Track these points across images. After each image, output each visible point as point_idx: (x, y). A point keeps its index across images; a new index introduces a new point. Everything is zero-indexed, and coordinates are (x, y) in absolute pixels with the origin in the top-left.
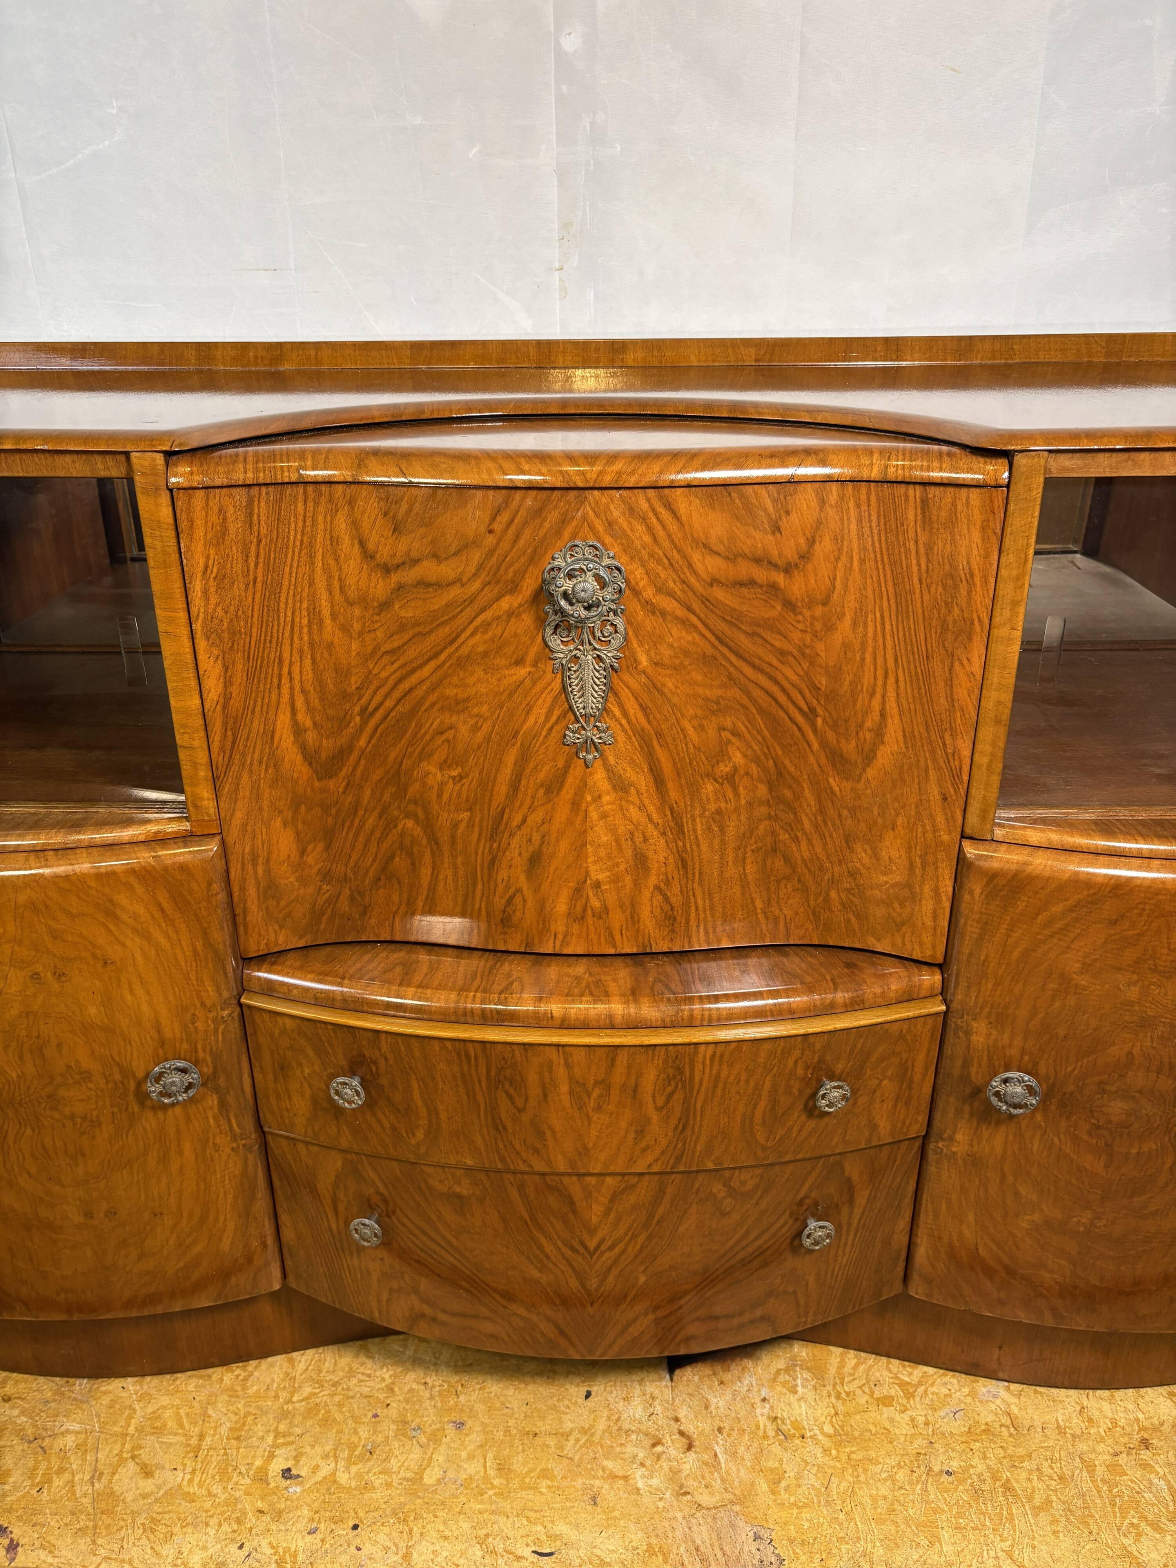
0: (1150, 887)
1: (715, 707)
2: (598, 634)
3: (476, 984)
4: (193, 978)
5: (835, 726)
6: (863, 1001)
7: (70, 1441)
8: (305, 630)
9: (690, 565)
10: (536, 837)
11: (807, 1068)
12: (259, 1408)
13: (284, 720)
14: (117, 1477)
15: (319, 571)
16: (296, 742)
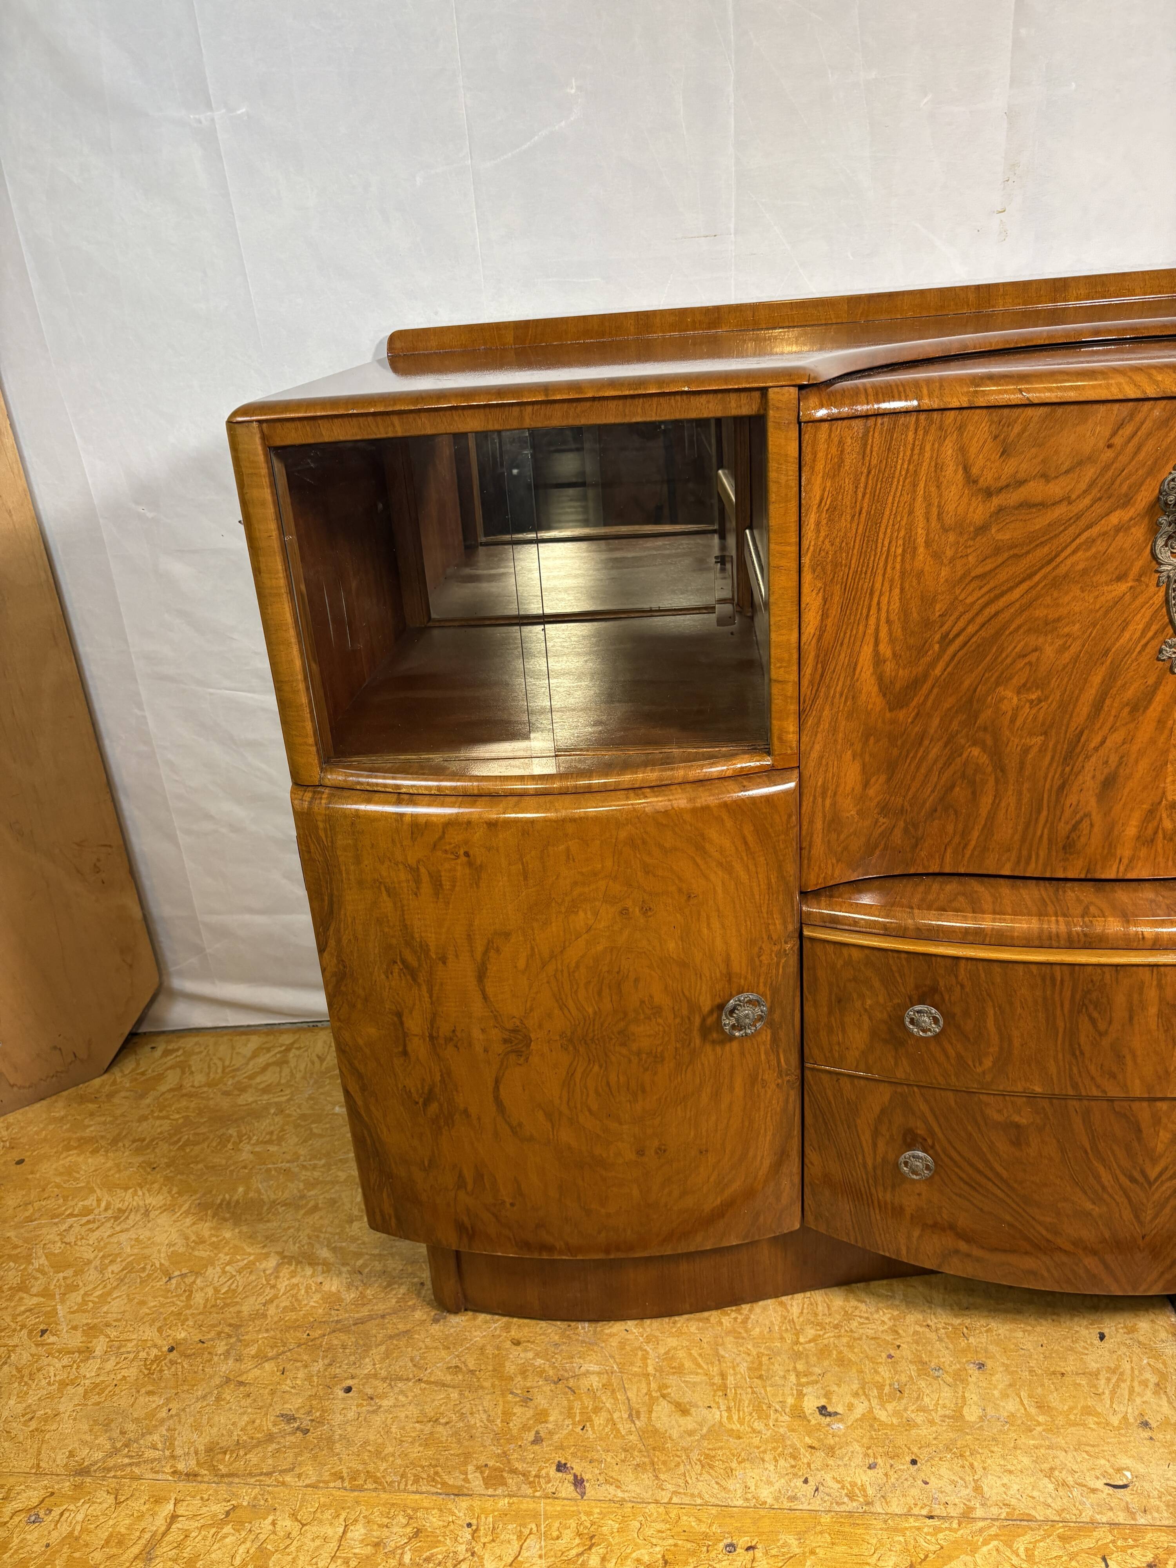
3: (1050, 908)
4: (764, 910)
7: (594, 1381)
8: (899, 559)
10: (1114, 760)
12: (768, 1348)
13: (867, 651)
14: (654, 1415)
15: (920, 499)
16: (874, 673)
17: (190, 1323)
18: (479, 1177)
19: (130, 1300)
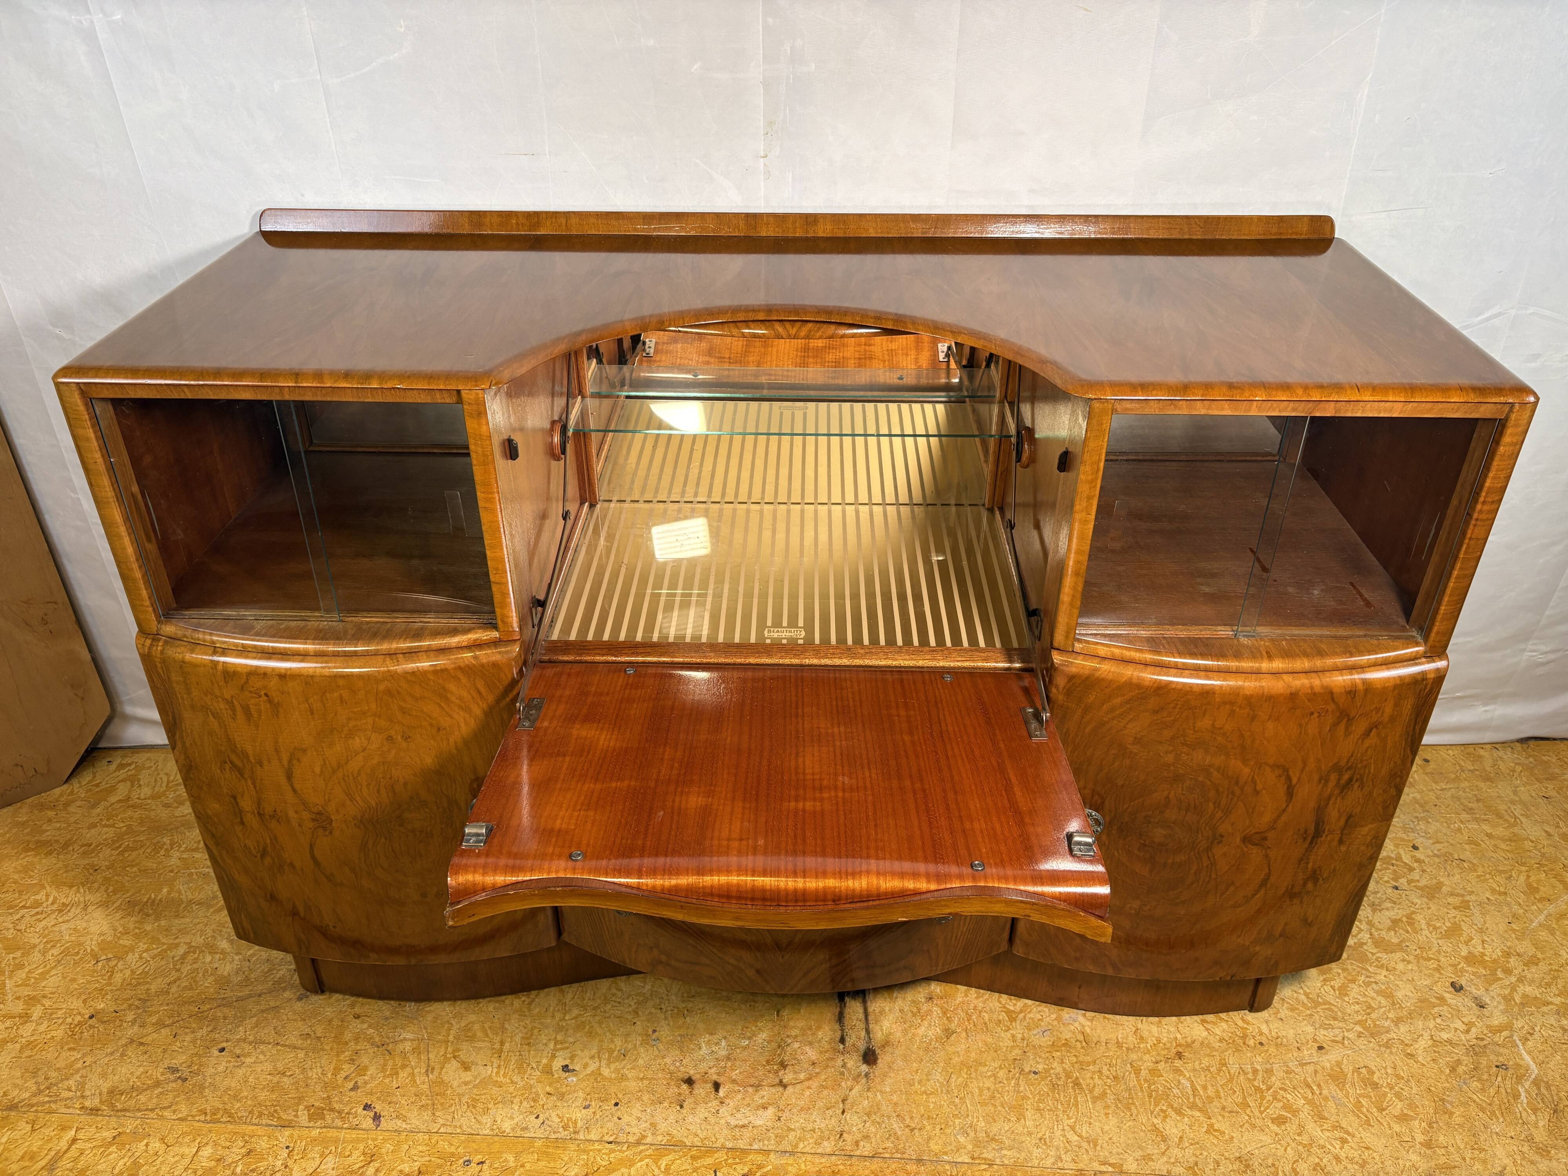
0: (1181, 690)
7: (408, 1046)
12: (542, 1023)
14: (444, 1070)
17: (109, 997)
18: (308, 909)
19: (64, 978)
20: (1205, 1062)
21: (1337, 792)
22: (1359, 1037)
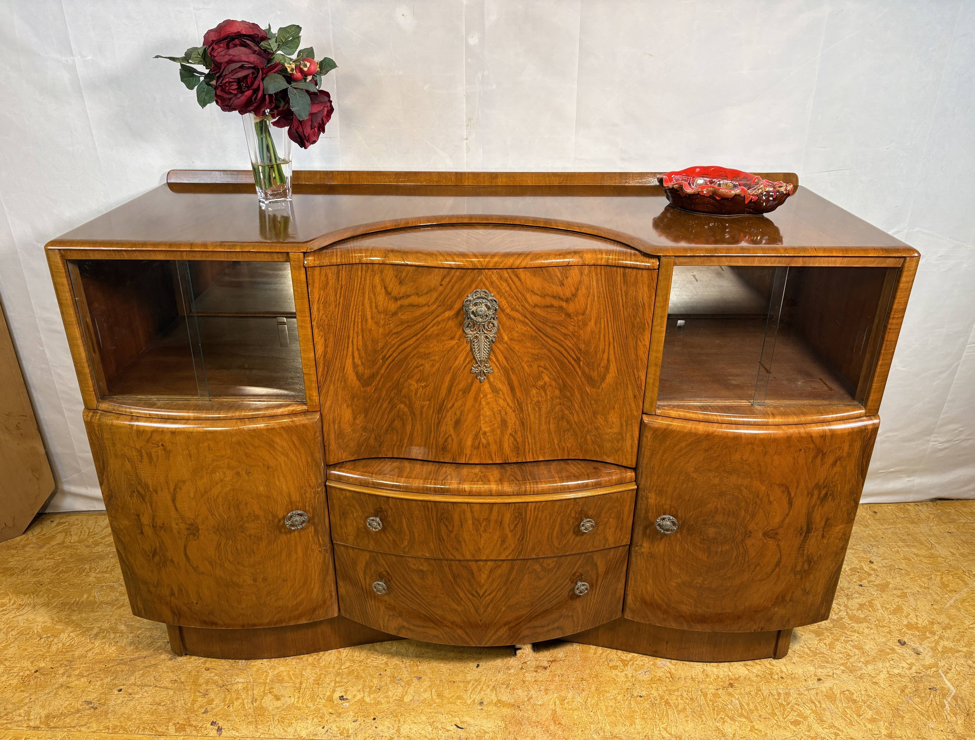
0: (721, 436)
1: (536, 358)
2: (486, 327)
3: (431, 477)
4: (306, 474)
5: (588, 365)
6: (600, 484)
7: (240, 686)
8: (360, 324)
9: (526, 299)
10: (458, 413)
11: (576, 513)
12: (326, 671)
13: (349, 361)
14: (263, 700)
15: (366, 299)
16: (354, 371)
18: (180, 590)
19: (19, 648)
20: (748, 689)
21: (818, 503)
22: (843, 672)
